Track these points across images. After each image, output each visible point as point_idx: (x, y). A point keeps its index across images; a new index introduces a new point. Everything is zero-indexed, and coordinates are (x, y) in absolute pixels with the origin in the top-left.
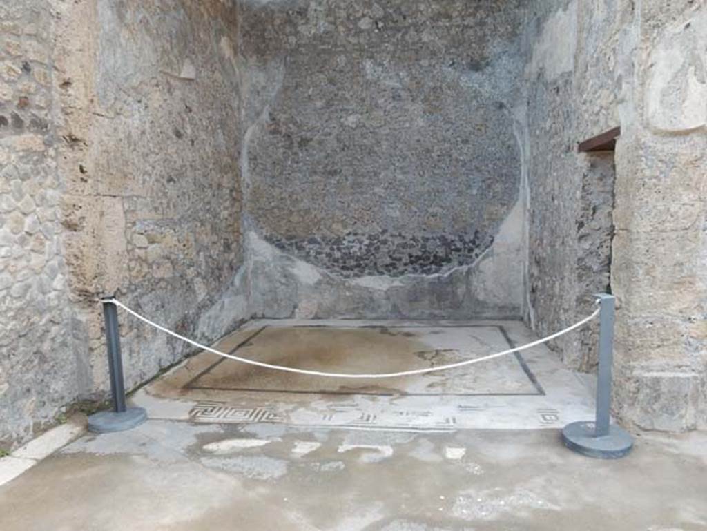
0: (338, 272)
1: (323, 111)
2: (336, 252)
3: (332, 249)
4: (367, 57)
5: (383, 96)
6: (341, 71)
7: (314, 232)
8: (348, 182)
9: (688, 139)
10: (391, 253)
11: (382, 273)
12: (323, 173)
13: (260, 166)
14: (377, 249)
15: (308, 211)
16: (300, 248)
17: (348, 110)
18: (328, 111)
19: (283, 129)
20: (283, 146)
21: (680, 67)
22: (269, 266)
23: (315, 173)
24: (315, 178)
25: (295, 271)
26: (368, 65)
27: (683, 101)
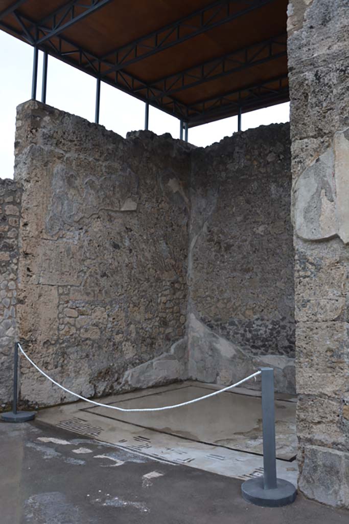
0: (249, 349)
1: (241, 223)
2: (248, 333)
3: (245, 331)
4: (272, 182)
5: (284, 210)
6: (254, 193)
7: (233, 316)
8: (258, 278)
9: (329, 245)
10: (289, 337)
11: (282, 354)
12: (241, 270)
13: (200, 265)
14: (278, 332)
15: (229, 300)
16: (223, 328)
17: (259, 222)
18: (245, 223)
19: (215, 238)
20: (215, 251)
21: (315, 191)
22: (201, 341)
23: (235, 270)
24: (235, 274)
25: (218, 346)
26: (273, 187)
27: (320, 216)
